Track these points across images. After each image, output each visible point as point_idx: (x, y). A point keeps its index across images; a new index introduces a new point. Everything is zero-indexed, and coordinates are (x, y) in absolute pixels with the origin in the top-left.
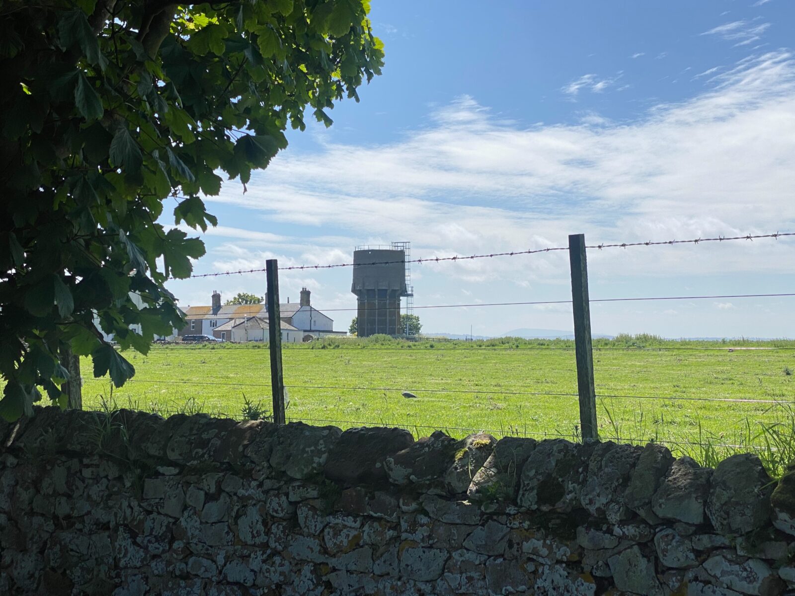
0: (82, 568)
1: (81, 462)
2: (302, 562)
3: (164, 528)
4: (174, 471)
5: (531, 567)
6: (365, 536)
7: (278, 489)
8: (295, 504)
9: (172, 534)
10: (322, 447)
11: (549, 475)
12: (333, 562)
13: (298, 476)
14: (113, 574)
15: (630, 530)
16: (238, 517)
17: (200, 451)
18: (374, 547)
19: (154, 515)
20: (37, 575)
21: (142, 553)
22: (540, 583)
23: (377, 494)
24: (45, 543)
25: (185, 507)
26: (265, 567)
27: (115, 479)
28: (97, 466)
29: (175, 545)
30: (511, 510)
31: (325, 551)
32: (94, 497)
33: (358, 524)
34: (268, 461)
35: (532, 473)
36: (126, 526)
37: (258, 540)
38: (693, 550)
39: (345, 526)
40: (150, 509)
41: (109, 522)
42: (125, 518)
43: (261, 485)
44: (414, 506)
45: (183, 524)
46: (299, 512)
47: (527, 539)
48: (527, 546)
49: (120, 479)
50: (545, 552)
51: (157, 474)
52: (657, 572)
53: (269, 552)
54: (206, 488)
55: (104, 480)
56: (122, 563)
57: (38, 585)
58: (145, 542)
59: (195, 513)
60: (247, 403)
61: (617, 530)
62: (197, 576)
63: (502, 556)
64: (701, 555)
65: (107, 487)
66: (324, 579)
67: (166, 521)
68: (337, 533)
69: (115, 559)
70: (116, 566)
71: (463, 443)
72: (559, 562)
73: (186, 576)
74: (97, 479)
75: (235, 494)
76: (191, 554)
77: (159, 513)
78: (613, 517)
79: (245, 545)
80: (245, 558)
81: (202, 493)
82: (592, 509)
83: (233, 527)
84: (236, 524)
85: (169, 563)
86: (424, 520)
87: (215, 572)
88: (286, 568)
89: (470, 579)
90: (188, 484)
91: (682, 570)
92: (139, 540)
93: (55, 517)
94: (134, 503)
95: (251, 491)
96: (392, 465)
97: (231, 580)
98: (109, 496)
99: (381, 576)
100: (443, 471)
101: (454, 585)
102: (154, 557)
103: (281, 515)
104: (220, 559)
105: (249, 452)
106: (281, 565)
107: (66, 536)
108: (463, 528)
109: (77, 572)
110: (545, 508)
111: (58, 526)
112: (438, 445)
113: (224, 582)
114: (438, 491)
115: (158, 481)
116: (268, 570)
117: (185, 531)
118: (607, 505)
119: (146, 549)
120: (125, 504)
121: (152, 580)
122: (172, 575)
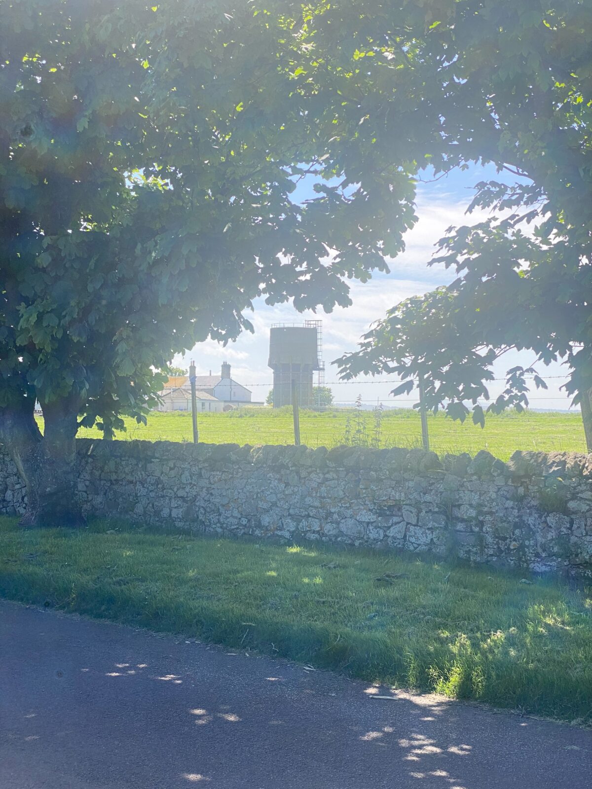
0: (123, 498)
1: (121, 459)
2: (203, 488)
3: (154, 481)
4: (157, 460)
5: (269, 481)
6: (223, 477)
7: (195, 464)
8: (201, 469)
9: (158, 482)
10: (210, 450)
11: (276, 455)
12: (213, 486)
13: (202, 460)
14: (135, 499)
15: (293, 468)
16: (181, 474)
17: (167, 453)
18: (225, 480)
19: (151, 477)
20: (103, 502)
21: (146, 490)
22: (271, 486)
23: (227, 464)
24: (106, 491)
25: (162, 473)
26: (191, 490)
27: (135, 465)
28: (128, 460)
29: (159, 486)
30: (265, 466)
31: (210, 483)
32: (127, 471)
33: (221, 474)
34: (192, 456)
35: (271, 455)
36: (140, 481)
37: (188, 482)
38: (308, 472)
39: (217, 475)
40: (149, 474)
41: (133, 481)
42: (139, 478)
43: (189, 463)
44: (237, 466)
45: (162, 478)
46: (202, 471)
47: (268, 474)
48: (268, 476)
49: (137, 465)
50: (272, 477)
51: (151, 462)
52: (299, 479)
53: (192, 485)
55: (131, 465)
56: (139, 495)
57: (104, 506)
58: (148, 486)
59: (166, 475)
60: (184, 438)
61: (290, 469)
62: (167, 496)
63: (262, 479)
65: (132, 468)
66: (210, 492)
67: (155, 478)
68: (214, 477)
69: (136, 493)
70: (136, 496)
71: (253, 447)
72: (276, 479)
73: (163, 497)
74: (127, 465)
75: (181, 467)
76: (165, 489)
77: (152, 476)
78: (290, 465)
79: (184, 484)
80: (184, 488)
81: (169, 468)
82: (285, 464)
83: (179, 478)
84: (181, 477)
85: (156, 493)
86: (240, 470)
87: (173, 494)
88: (198, 490)
89: (253, 487)
90: (163, 465)
91: (305, 478)
92: (145, 486)
93: (111, 481)
94: (143, 473)
95: (186, 466)
96: (233, 455)
97: (179, 496)
98: (133, 471)
99: (228, 489)
100: (247, 456)
101: (248, 489)
102: (151, 491)
103: (196, 473)
104: (175, 490)
105: (185, 453)
106: (196, 489)
107: (115, 487)
108: (251, 472)
109: (121, 499)
110: (273, 465)
111: (112, 484)
112: (246, 448)
113: (177, 497)
114: (245, 462)
115: (152, 464)
116: (192, 491)
117: (162, 481)
118: (289, 462)
119: (148, 488)
120: (139, 473)
121: (150, 499)
122: (158, 497)
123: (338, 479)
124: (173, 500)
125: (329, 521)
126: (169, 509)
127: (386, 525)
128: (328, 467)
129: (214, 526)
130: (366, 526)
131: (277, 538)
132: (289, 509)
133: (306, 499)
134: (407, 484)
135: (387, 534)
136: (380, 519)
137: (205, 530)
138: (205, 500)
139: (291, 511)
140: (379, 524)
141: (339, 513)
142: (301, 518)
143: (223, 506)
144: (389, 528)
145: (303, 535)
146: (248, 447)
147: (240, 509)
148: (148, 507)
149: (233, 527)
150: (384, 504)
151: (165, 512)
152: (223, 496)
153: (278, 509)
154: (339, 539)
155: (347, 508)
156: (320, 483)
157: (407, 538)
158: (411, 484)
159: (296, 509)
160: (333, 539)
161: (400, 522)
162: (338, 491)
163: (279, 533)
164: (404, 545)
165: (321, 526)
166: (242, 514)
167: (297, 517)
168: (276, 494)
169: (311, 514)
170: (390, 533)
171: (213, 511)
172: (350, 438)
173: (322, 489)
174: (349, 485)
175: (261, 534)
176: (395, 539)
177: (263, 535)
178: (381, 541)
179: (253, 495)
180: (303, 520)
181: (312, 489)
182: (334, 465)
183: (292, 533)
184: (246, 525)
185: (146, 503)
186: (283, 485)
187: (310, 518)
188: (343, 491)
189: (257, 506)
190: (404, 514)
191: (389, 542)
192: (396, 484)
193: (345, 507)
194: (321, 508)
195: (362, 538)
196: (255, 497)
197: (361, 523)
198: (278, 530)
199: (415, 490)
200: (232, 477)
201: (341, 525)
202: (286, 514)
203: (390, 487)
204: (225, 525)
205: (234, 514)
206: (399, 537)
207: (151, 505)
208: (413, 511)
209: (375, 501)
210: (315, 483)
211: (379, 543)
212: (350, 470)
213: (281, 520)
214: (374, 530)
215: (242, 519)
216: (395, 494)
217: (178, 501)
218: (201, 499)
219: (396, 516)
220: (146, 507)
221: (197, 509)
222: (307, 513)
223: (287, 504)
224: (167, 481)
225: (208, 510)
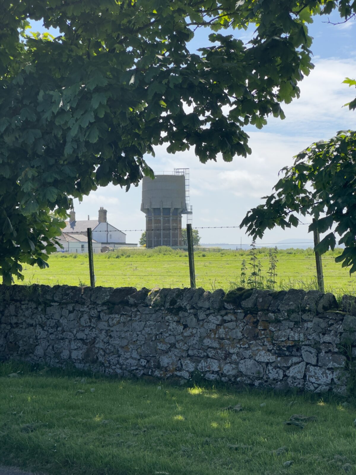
0: (23, 341)
1: (21, 303)
2: (102, 330)
3: (54, 324)
4: (57, 304)
5: (167, 324)
6: (121, 320)
7: (94, 308)
8: (99, 312)
9: (58, 325)
10: (108, 294)
11: (173, 298)
12: (112, 329)
13: (100, 303)
14: (35, 341)
15: (192, 311)
16: (80, 318)
17: (66, 297)
18: (124, 323)
19: (50, 320)
20: (4, 345)
21: (46, 333)
22: (169, 328)
23: (125, 307)
24: (7, 334)
25: (62, 316)
26: (90, 332)
27: (34, 308)
28: (28, 304)
29: (59, 329)
30: (163, 308)
31: (109, 326)
32: (26, 315)
33: (119, 317)
34: (90, 299)
35: (169, 298)
36: (39, 324)
37: (87, 325)
38: (206, 315)
39: (115, 317)
40: (48, 318)
41: (33, 324)
42: (39, 322)
43: (88, 307)
44: (136, 309)
45: (61, 322)
46: (101, 314)
47: (167, 316)
48: (167, 318)
49: (37, 308)
50: (171, 319)
51: (51, 306)
52: (198, 321)
53: (91, 328)
54: (69, 309)
55: (30, 309)
56: (39, 337)
57: (5, 349)
58: (47, 329)
59: (65, 318)
60: (80, 282)
61: (189, 311)
62: (67, 338)
63: (160, 322)
64: (207, 315)
65: (32, 312)
66: (109, 334)
67: (55, 321)
68: (113, 320)
69: (36, 336)
70: (36, 339)
71: (150, 290)
72: (174, 321)
73: (63, 339)
74: (27, 309)
75: (79, 310)
76: (64, 331)
77: (52, 319)
78: (188, 308)
79: (83, 326)
80: (83, 331)
81: (68, 311)
82: (183, 306)
83: (79, 321)
84: (80, 320)
85: (56, 335)
86: (138, 313)
87: (73, 336)
88: (97, 332)
89: (151, 329)
90: (62, 308)
91: (203, 320)
92: (45, 328)
93: (11, 324)
94: (43, 316)
95: (85, 309)
96: (130, 298)
97: (78, 338)
98: (33, 314)
99: (126, 332)
100: (145, 299)
101: (147, 331)
102: (51, 334)
103: (95, 316)
104: (75, 332)
105: (83, 296)
106: (95, 331)
107: (16, 330)
108: (150, 315)
109: (21, 342)
110: (171, 307)
111: (12, 327)
112: (144, 291)
113: (76, 339)
114: (143, 305)
115: (51, 308)
116: (91, 334)
117: (62, 324)
118: (187, 305)
119: (48, 331)
120: (39, 317)
121: (50, 341)
122: (58, 339)
123: (236, 321)
124: (73, 342)
125: (228, 362)
126: (69, 351)
127: (285, 365)
128: (226, 309)
129: (113, 367)
130: (265, 366)
131: (177, 378)
132: (187, 350)
133: (205, 341)
134: (305, 325)
135: (287, 374)
136: (279, 359)
137: (105, 371)
138: (105, 342)
139: (190, 352)
140: (279, 364)
141: (238, 354)
142: (199, 359)
143: (122, 347)
144: (288, 368)
145: (202, 375)
146: (145, 291)
147: (139, 350)
148: (48, 349)
149: (132, 368)
150: (283, 345)
151: (65, 354)
152: (122, 338)
153: (177, 350)
154: (238, 379)
155: (246, 349)
156: (218, 325)
157: (307, 378)
158: (310, 325)
159: (195, 351)
160: (233, 379)
161: (300, 362)
162: (236, 333)
163: (178, 373)
164: (304, 385)
165: (220, 367)
166: (141, 356)
167: (197, 358)
168: (174, 335)
169: (210, 355)
170: (289, 373)
171: (113, 352)
172: (245, 280)
173: (221, 330)
174: (247, 326)
175: (161, 374)
176: (295, 379)
177: (163, 375)
178: (281, 381)
179: (152, 338)
180: (202, 361)
181: (210, 331)
182: (232, 307)
183: (191, 374)
184: (145, 366)
185: (46, 345)
186: (181, 327)
187: (209, 359)
188: (242, 332)
189: (156, 348)
190: (303, 355)
191: (289, 382)
192: (295, 325)
193: (243, 348)
194: (220, 349)
195: (262, 378)
196: (154, 339)
197: (260, 363)
198: (178, 370)
199: (314, 331)
200: (131, 320)
201: (240, 366)
202: (184, 354)
203: (289, 328)
204: (124, 366)
205: (133, 356)
206: (299, 377)
207: (51, 347)
208: (313, 351)
209: (274, 342)
210: (214, 325)
211: (279, 383)
212: (248, 312)
213: (180, 361)
214: (274, 370)
215: (142, 360)
216: (294, 334)
217: (78, 343)
218: (101, 340)
219: (296, 356)
220: (47, 349)
221: (97, 351)
222: (205, 354)
223: (186, 345)
224: (66, 324)
225: (108, 351)
